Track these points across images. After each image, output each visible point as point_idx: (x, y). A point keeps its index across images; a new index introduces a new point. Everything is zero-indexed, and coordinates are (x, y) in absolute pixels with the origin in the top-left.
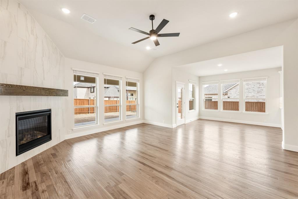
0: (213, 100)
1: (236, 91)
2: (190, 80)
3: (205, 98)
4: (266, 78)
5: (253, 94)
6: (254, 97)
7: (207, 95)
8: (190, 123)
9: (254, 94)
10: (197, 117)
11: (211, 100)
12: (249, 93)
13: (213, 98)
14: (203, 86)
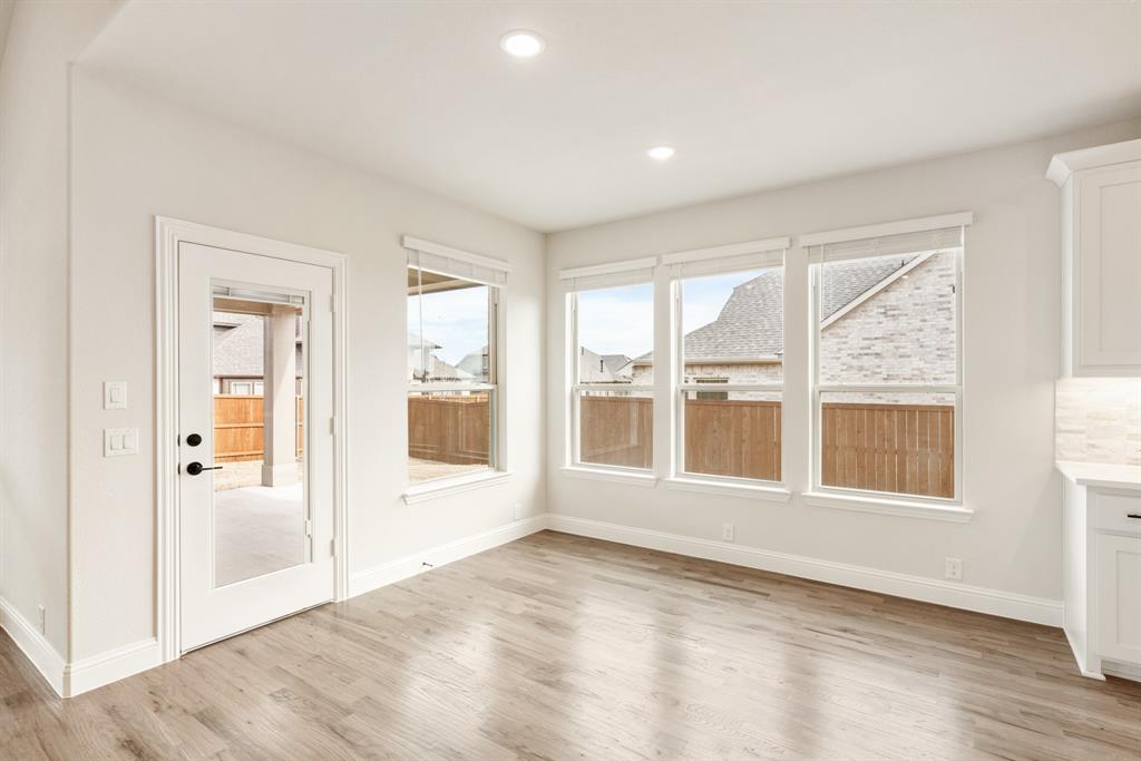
0: (732, 397)
1: (839, 350)
2: (409, 242)
3: (692, 383)
4: (960, 227)
5: (916, 363)
6: (923, 379)
7: (705, 370)
8: (424, 578)
9: (921, 364)
10: (513, 525)
11: (724, 395)
12: (901, 357)
13: (730, 383)
14: (568, 296)
